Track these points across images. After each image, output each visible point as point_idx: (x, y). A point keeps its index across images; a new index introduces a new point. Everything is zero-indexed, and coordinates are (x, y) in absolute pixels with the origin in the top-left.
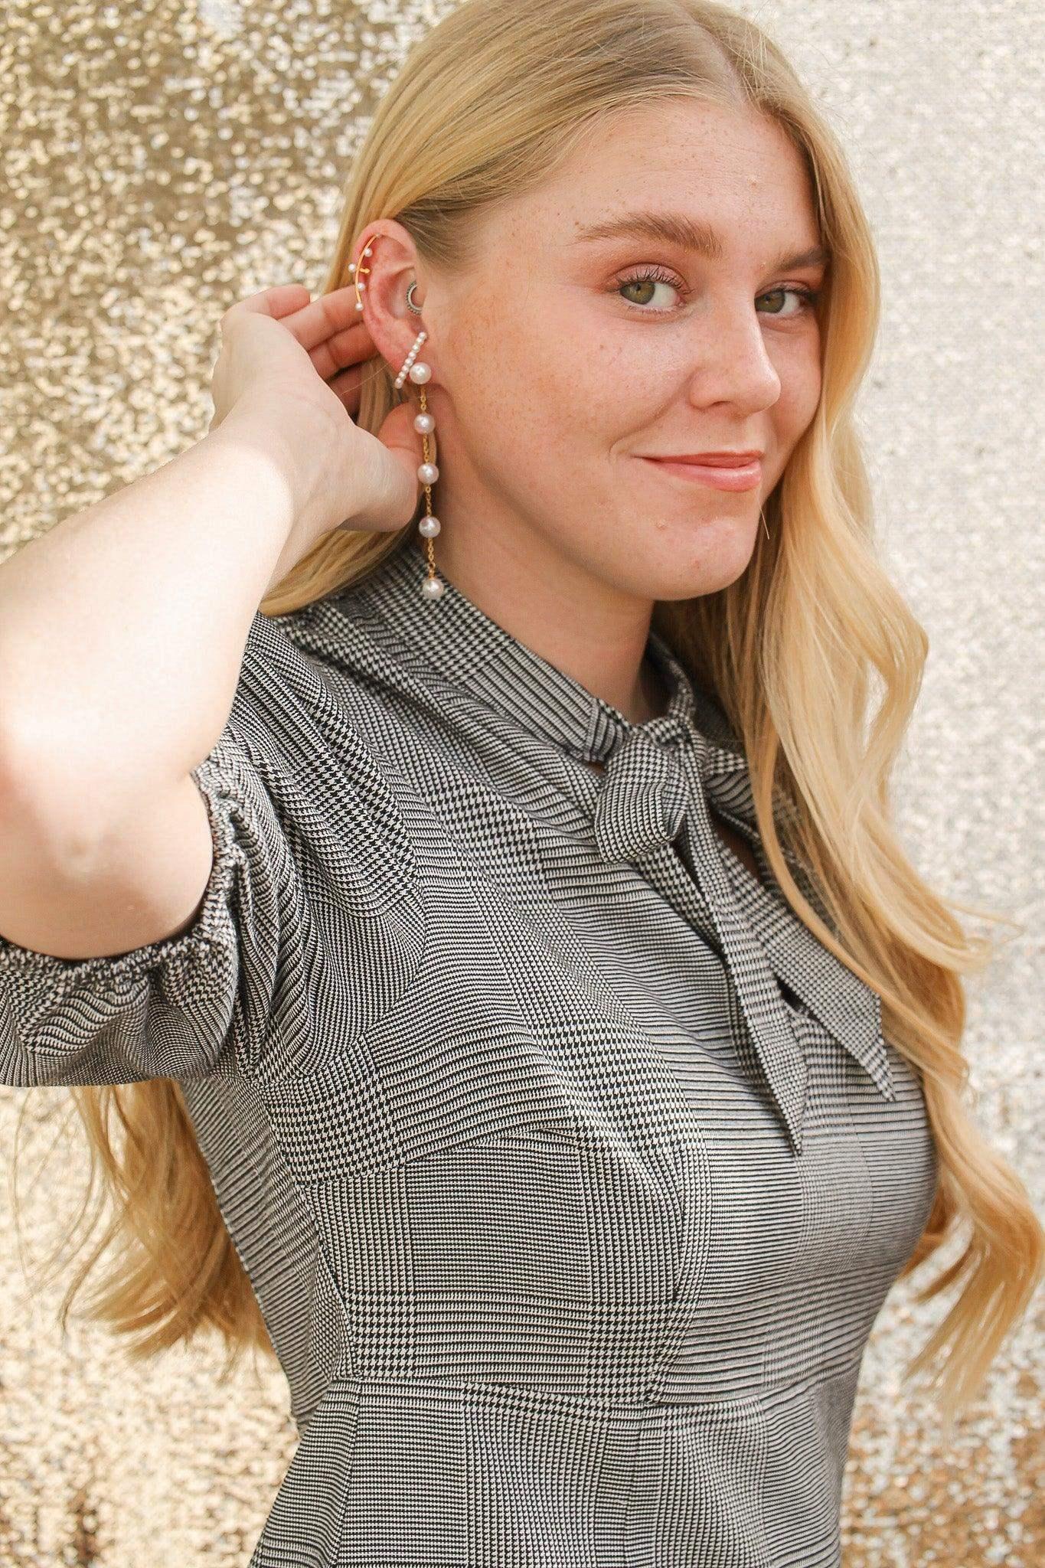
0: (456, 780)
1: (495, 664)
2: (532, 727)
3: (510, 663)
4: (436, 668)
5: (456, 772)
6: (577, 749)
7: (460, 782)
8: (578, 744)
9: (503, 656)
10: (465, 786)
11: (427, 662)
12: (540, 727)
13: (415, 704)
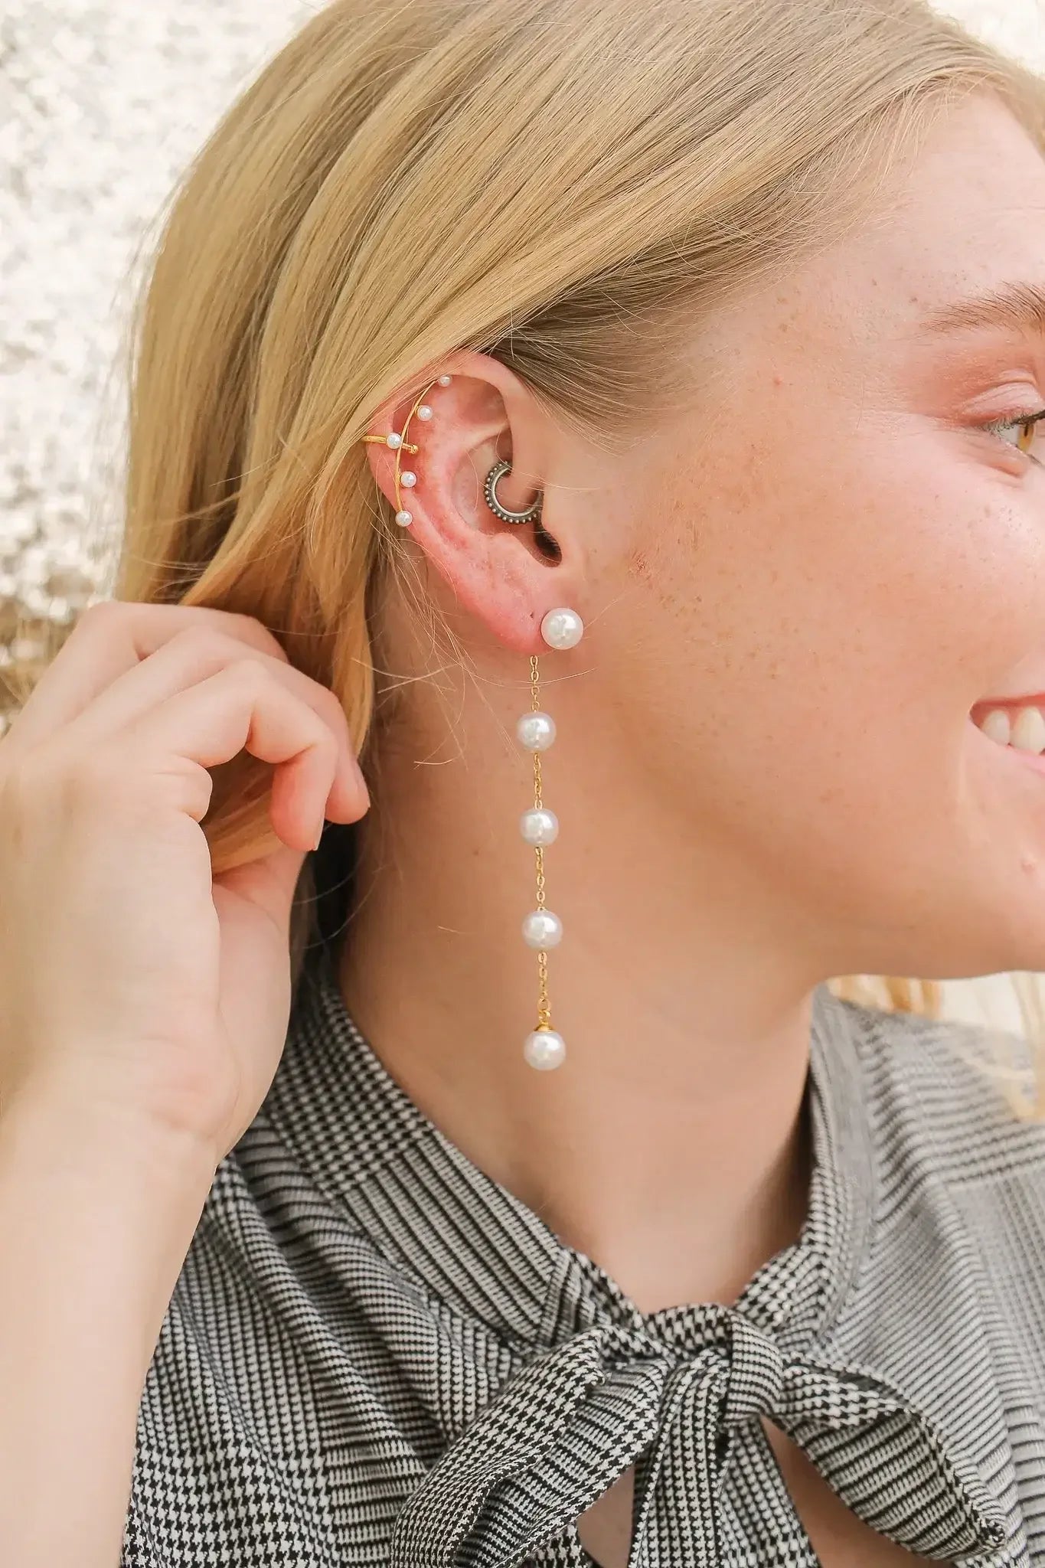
0: (223, 1432)
1: (397, 1167)
2: (443, 1289)
3: (420, 1169)
4: (306, 1164)
5: (226, 1418)
6: (521, 1337)
7: (229, 1436)
8: (525, 1330)
9: (411, 1157)
10: (237, 1443)
11: (295, 1152)
12: (456, 1291)
13: (225, 1247)
